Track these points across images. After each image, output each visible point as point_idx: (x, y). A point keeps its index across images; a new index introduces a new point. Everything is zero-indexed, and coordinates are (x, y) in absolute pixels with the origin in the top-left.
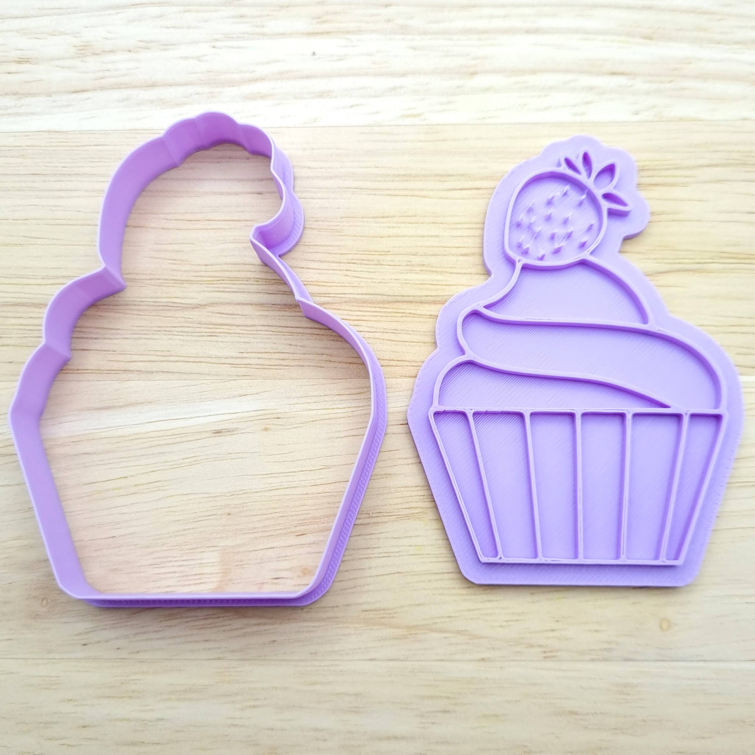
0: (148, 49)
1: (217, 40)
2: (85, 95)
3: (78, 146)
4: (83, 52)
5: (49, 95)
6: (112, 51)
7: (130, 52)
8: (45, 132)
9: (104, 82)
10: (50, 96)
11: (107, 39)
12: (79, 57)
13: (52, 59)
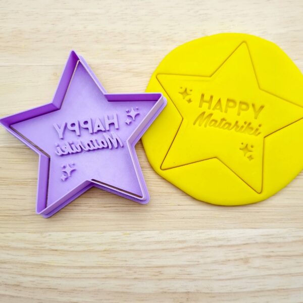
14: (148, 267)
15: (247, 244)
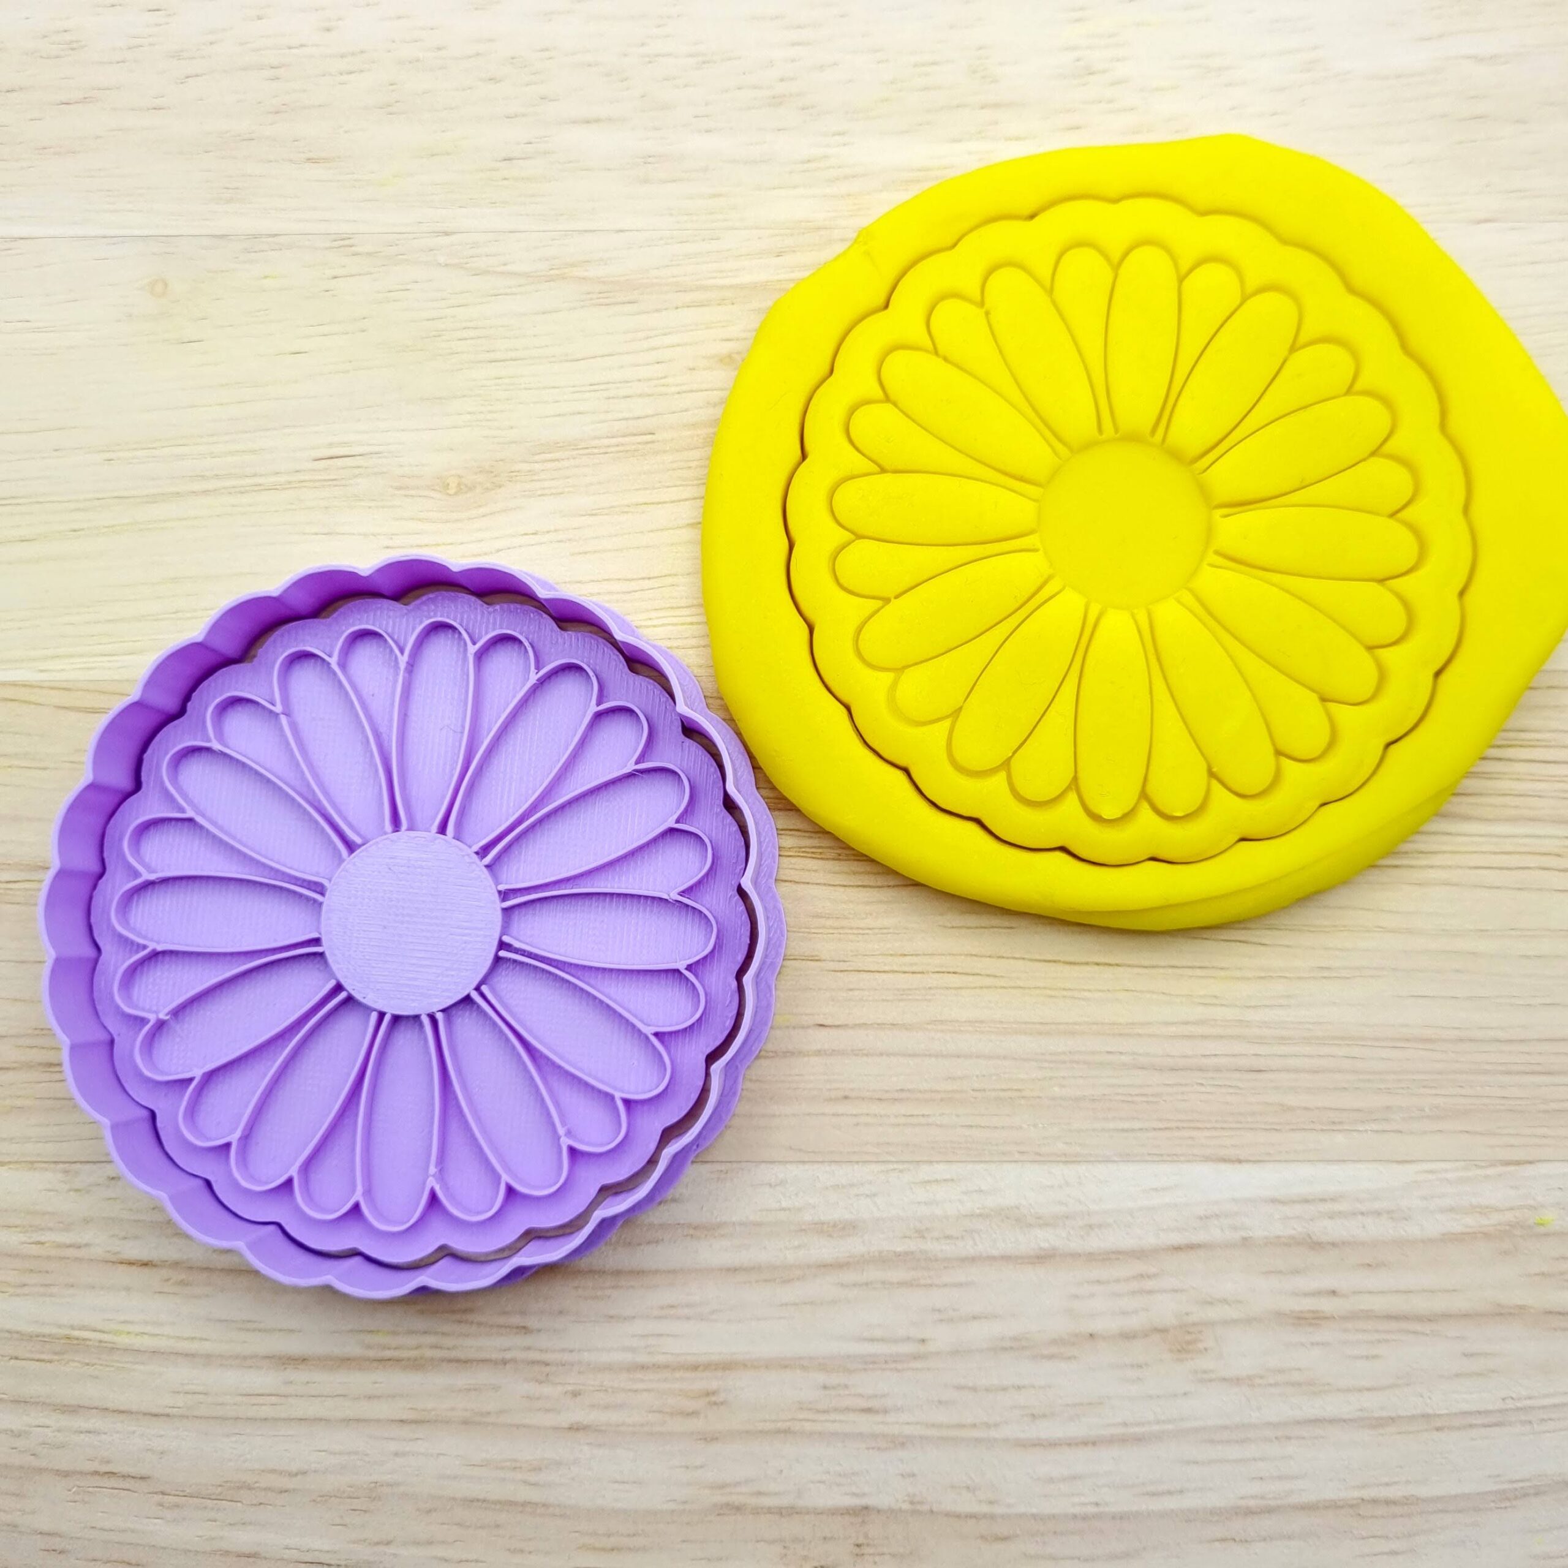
0: (1054, 1342)
1: (916, 1357)
2: (1176, 1239)
3: (1178, 1128)
4: (1188, 1337)
5: (1246, 1242)
6: (1128, 1336)
7: (1091, 1335)
8: (1248, 1161)
9: (1140, 1267)
10: (1245, 1239)
11: (1140, 1366)
12: (1194, 1324)
13: (1249, 1321)
14: (643, 1367)
15: (1191, 1247)
